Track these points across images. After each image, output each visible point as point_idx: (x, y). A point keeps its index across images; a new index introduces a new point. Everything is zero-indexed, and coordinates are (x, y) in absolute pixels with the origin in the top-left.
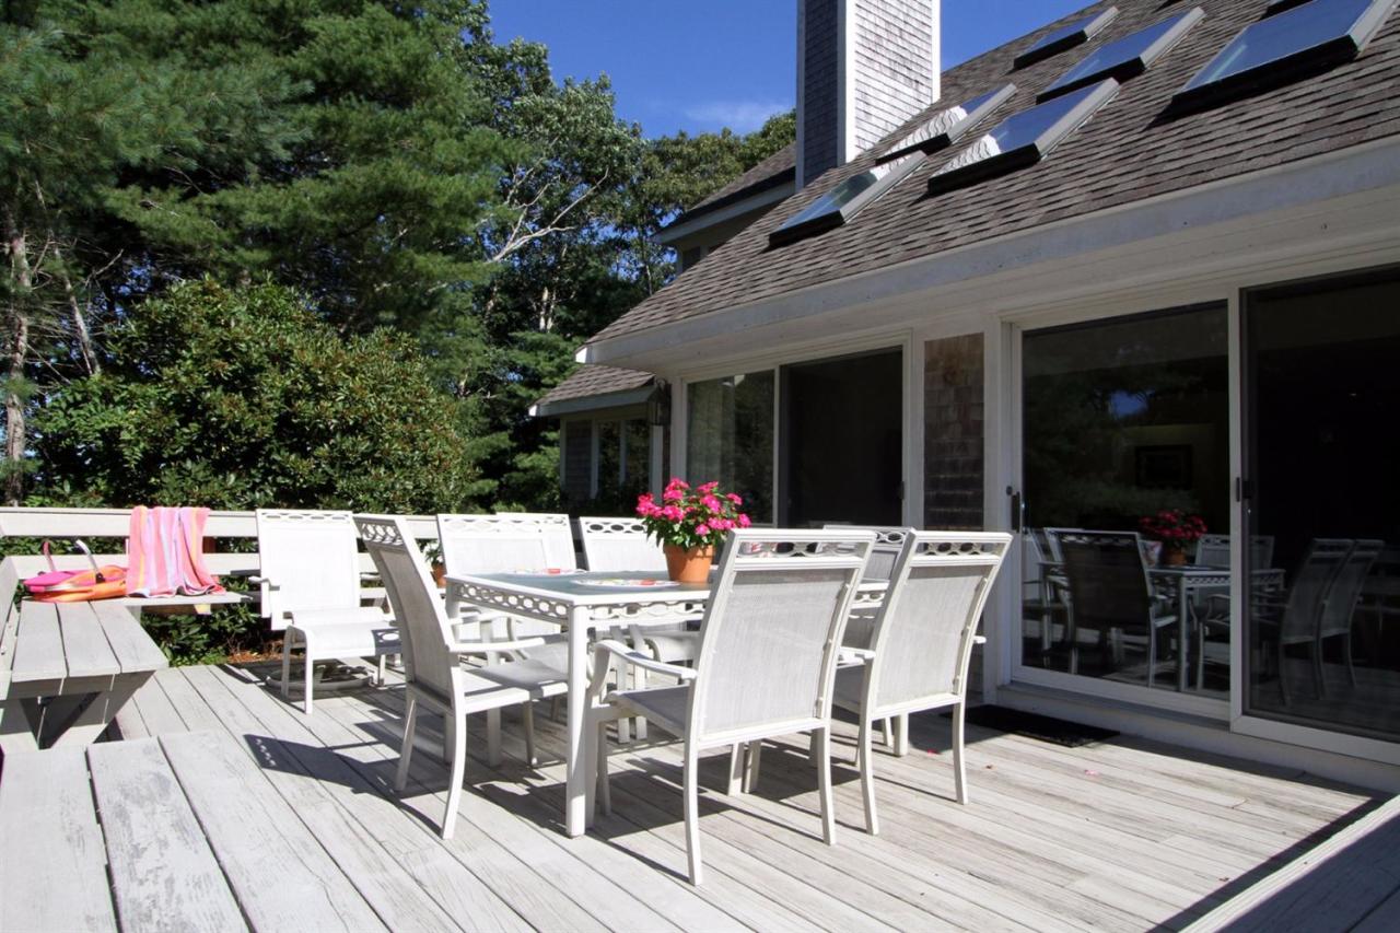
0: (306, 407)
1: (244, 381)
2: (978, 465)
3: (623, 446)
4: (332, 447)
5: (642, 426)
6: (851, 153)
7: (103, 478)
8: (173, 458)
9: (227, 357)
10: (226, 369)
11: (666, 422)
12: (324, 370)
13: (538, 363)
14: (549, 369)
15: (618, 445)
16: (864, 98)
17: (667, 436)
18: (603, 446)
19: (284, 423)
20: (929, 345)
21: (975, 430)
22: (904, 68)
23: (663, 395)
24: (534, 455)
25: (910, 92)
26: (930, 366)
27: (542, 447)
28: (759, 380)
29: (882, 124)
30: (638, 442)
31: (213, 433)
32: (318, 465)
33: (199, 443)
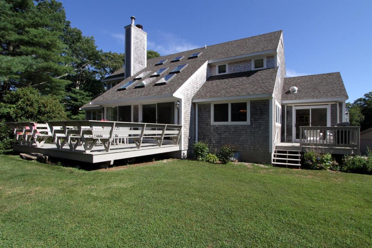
0: (43, 109)
1: (31, 105)
2: (138, 118)
3: (97, 115)
4: (47, 115)
5: (100, 112)
6: (132, 75)
7: (4, 119)
8: (19, 117)
9: (28, 101)
10: (29, 103)
11: (103, 112)
12: (46, 103)
13: (77, 96)
14: (80, 98)
15: (96, 115)
16: (134, 67)
17: (104, 114)
18: (93, 115)
19: (39, 111)
20: (134, 105)
21: (138, 115)
22: (141, 63)
23: (103, 109)
24: (77, 116)
25: (142, 66)
26: (134, 108)
27: (78, 114)
28: (116, 107)
29: (137, 71)
30: (99, 114)
31: (27, 112)
32: (45, 118)
33: (24, 114)
